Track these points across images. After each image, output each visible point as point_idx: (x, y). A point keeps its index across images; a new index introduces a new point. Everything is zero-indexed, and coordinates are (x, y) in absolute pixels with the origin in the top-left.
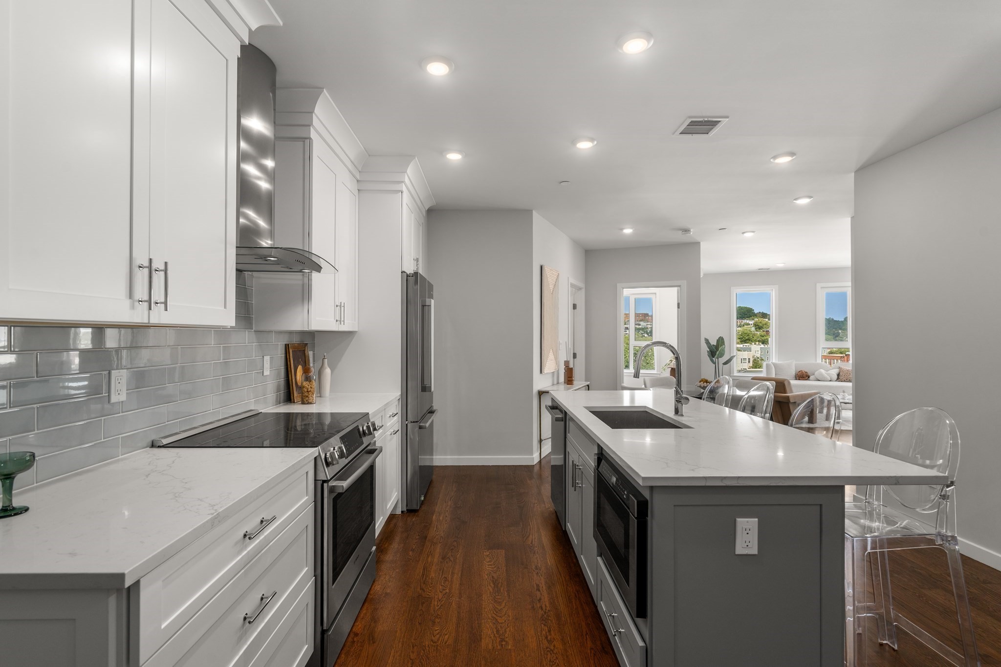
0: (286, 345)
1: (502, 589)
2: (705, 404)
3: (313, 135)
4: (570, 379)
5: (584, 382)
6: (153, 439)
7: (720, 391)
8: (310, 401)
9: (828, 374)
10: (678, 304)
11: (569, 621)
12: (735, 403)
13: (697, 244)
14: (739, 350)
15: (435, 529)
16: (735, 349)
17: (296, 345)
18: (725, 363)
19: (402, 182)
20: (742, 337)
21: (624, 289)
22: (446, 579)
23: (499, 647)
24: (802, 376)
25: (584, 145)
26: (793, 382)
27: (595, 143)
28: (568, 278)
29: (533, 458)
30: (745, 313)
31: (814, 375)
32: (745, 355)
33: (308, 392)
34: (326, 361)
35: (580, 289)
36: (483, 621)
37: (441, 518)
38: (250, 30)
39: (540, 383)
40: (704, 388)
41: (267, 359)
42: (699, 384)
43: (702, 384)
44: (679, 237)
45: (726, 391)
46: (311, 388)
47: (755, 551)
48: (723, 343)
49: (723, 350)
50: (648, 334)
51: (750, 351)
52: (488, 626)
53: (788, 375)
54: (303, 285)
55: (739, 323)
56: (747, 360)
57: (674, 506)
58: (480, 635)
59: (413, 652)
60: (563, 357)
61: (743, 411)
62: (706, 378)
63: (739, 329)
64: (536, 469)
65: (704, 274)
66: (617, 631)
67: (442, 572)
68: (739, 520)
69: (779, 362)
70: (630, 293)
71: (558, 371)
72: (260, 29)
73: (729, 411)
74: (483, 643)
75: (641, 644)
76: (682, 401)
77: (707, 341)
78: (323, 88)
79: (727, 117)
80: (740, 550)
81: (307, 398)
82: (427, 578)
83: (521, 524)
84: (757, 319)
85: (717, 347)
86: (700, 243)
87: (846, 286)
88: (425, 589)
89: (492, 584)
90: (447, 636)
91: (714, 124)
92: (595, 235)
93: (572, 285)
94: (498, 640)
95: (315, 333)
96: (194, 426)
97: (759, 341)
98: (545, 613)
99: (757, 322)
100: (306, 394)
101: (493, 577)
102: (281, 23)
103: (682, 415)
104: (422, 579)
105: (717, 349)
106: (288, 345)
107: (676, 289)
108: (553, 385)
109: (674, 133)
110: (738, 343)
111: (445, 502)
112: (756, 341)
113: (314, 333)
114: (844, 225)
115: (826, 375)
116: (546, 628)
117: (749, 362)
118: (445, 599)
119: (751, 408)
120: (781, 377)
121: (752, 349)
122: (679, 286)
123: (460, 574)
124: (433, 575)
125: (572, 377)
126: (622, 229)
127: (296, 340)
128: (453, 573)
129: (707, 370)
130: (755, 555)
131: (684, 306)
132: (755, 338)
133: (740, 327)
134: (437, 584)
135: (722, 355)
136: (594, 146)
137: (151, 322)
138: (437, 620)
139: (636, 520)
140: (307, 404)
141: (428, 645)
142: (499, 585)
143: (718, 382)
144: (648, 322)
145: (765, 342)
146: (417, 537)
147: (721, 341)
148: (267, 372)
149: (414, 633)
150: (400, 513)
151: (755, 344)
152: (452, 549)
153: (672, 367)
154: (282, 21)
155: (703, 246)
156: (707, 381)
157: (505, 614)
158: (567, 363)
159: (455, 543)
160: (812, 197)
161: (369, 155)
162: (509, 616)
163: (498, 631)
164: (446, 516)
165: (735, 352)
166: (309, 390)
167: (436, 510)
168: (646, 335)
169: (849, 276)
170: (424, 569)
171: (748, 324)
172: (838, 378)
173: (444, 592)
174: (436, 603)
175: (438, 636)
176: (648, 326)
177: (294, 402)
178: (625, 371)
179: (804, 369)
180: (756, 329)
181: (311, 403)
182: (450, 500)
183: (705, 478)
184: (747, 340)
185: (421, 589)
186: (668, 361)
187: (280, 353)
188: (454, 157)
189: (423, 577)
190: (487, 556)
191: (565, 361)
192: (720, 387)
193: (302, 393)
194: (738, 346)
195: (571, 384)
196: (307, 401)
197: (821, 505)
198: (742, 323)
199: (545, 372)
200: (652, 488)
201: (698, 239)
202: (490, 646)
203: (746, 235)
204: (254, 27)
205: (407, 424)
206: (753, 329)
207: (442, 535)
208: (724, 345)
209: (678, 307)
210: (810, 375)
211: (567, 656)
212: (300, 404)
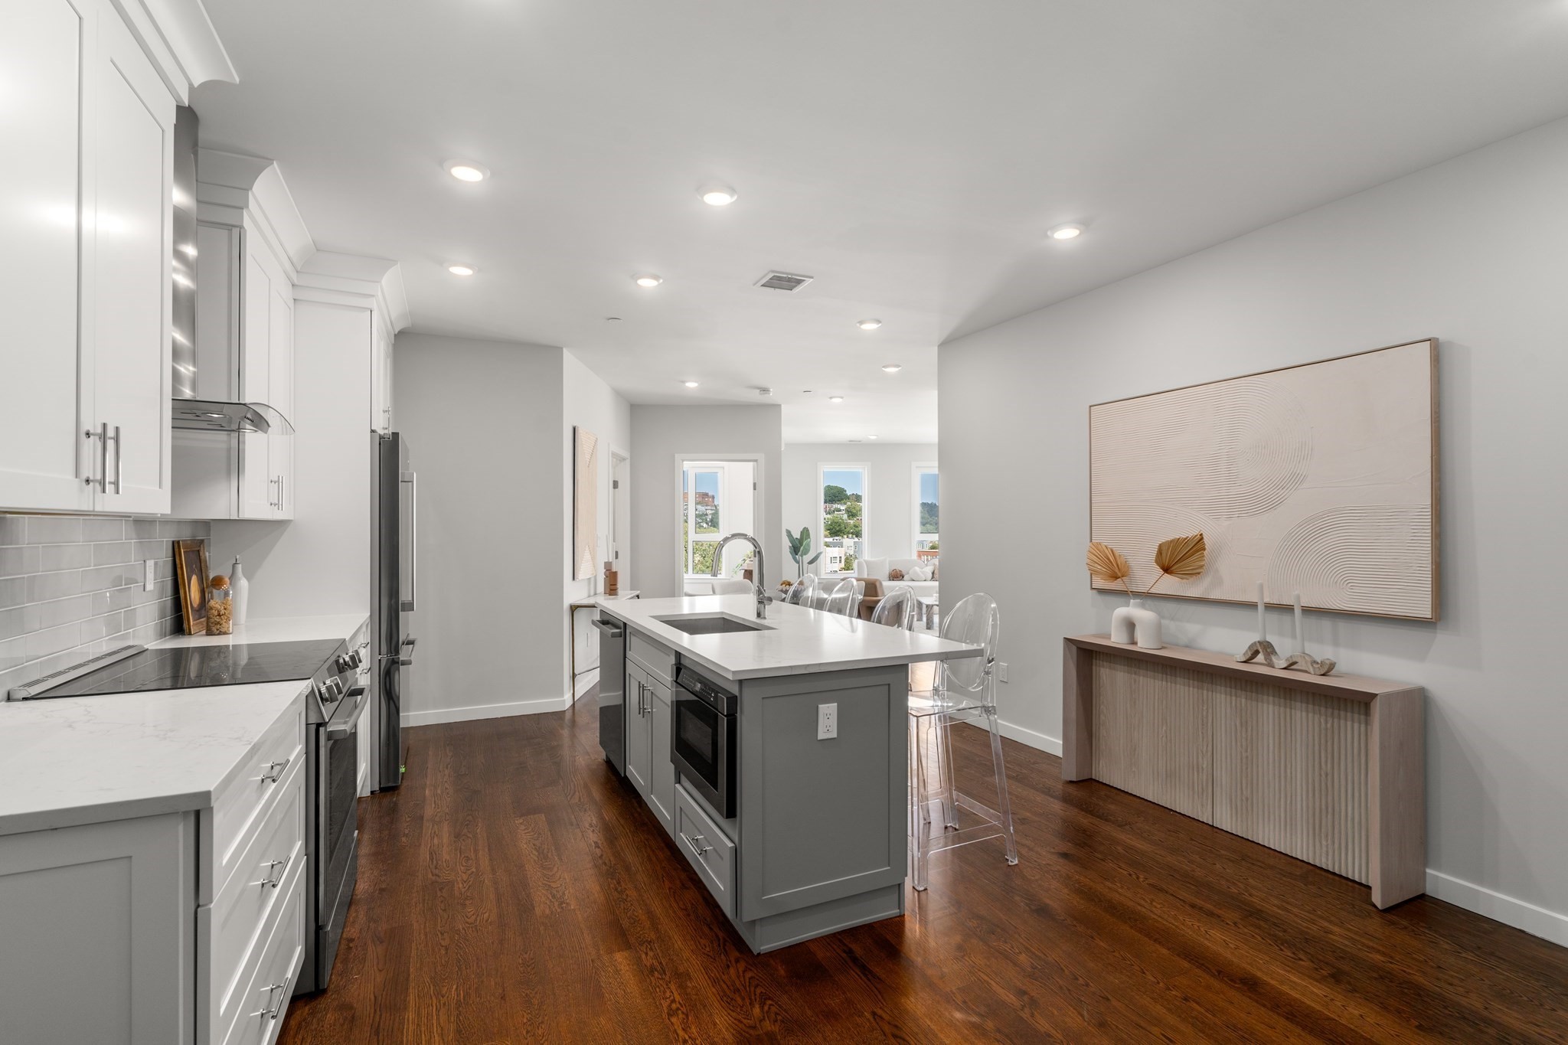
0: (173, 542)
1: (549, 855)
2: (787, 607)
3: (247, 223)
4: (613, 587)
5: (630, 592)
6: (8, 689)
7: (805, 594)
8: (223, 630)
9: (923, 572)
10: (755, 485)
11: (640, 869)
12: (820, 605)
13: (776, 408)
14: (827, 545)
15: (433, 806)
16: (822, 544)
17: (189, 542)
18: (811, 562)
19: (373, 296)
20: (832, 527)
21: (685, 462)
22: (468, 859)
23: (559, 910)
24: (897, 576)
25: (647, 283)
26: (886, 584)
27: (661, 281)
28: (609, 444)
29: (564, 701)
30: (835, 495)
31: (908, 573)
32: (835, 552)
33: (219, 615)
34: (239, 567)
35: (624, 459)
36: (532, 890)
37: (439, 792)
38: (191, 86)
39: (574, 593)
40: (786, 592)
41: (150, 563)
42: (780, 587)
43: (784, 587)
44: (755, 397)
45: (810, 594)
46: (225, 609)
47: (835, 735)
48: (808, 536)
49: (808, 545)
50: (707, 523)
51: (842, 547)
52: (540, 894)
53: (881, 576)
54: (229, 450)
55: (828, 509)
56: (838, 559)
57: (763, 698)
58: (532, 905)
59: (444, 939)
60: (604, 556)
61: (830, 611)
62: (789, 580)
63: (829, 516)
64: (568, 716)
65: (786, 445)
66: (702, 850)
67: (460, 852)
68: (820, 706)
69: (873, 559)
70: (691, 467)
71: (595, 577)
72: (204, 85)
73: (814, 612)
74: (538, 911)
75: (730, 845)
76: (765, 602)
77: (789, 533)
78: (273, 160)
79: (812, 278)
80: (821, 736)
81: (219, 626)
82: (440, 862)
83: (561, 781)
84: (849, 503)
85: (801, 541)
86: (780, 405)
87: (932, 467)
88: (440, 874)
89: (534, 852)
90: (487, 914)
91: (799, 282)
92: (647, 385)
93: (614, 455)
94: (556, 904)
95: (212, 524)
96: (59, 670)
97: (852, 533)
98: (610, 867)
99: (849, 508)
100: (217, 619)
101: (534, 845)
102: (237, 80)
103: (765, 618)
104: (432, 863)
105: (801, 544)
106: (178, 542)
107: (751, 464)
108: (589, 596)
109: (754, 284)
110: (826, 536)
111: (440, 772)
112: (848, 533)
113: (209, 523)
114: (931, 398)
115: (920, 573)
116: (615, 881)
117: (840, 561)
118: (472, 879)
119: (837, 608)
120: (873, 577)
121: (844, 544)
122: (756, 461)
123: (487, 850)
124: (446, 856)
125: (615, 585)
126: (684, 382)
127: (185, 535)
128: (476, 851)
129: (789, 569)
130: (835, 738)
131: (761, 486)
132: (847, 530)
133: (830, 514)
134: (456, 865)
135: (806, 552)
136: (659, 284)
137: (96, 510)
138: (468, 902)
139: (725, 718)
140: (219, 634)
141: (463, 929)
142: (545, 852)
143: (801, 583)
144: (707, 506)
145: (858, 534)
146: (408, 819)
147: (805, 533)
148: (150, 587)
149: (439, 921)
150: (369, 794)
151: (848, 537)
152: (467, 825)
153: (746, 568)
154: (239, 77)
155: (786, 410)
156: (790, 584)
157: (560, 878)
158: (608, 566)
159: (470, 818)
160: (900, 366)
161: (317, 250)
162: (565, 879)
163: (554, 896)
164: (446, 789)
165: (823, 548)
166: (222, 612)
167: (428, 783)
168: (705, 525)
169: (935, 454)
170: (431, 854)
171: (839, 510)
172: (933, 577)
173: (469, 872)
174: (461, 885)
175: (474, 917)
176: (708, 511)
177: (190, 634)
178: (685, 575)
179: (899, 568)
180: (848, 516)
181: (225, 633)
182: (447, 768)
183: (791, 667)
184: (838, 531)
185: (433, 875)
186: (740, 561)
187: (165, 556)
188: (461, 271)
189: (432, 861)
190: (521, 824)
191: (605, 563)
192: (804, 590)
193: (208, 618)
194: (827, 540)
195: (616, 594)
196: (217, 630)
197: (889, 685)
198: (832, 509)
199: (580, 578)
200: (741, 682)
201: (779, 402)
202: (547, 912)
203: (834, 400)
204: (198, 79)
205: (380, 660)
206: (845, 517)
207: (447, 811)
208: (809, 538)
209: (755, 489)
210: (904, 573)
211: (643, 901)
212: (202, 635)
